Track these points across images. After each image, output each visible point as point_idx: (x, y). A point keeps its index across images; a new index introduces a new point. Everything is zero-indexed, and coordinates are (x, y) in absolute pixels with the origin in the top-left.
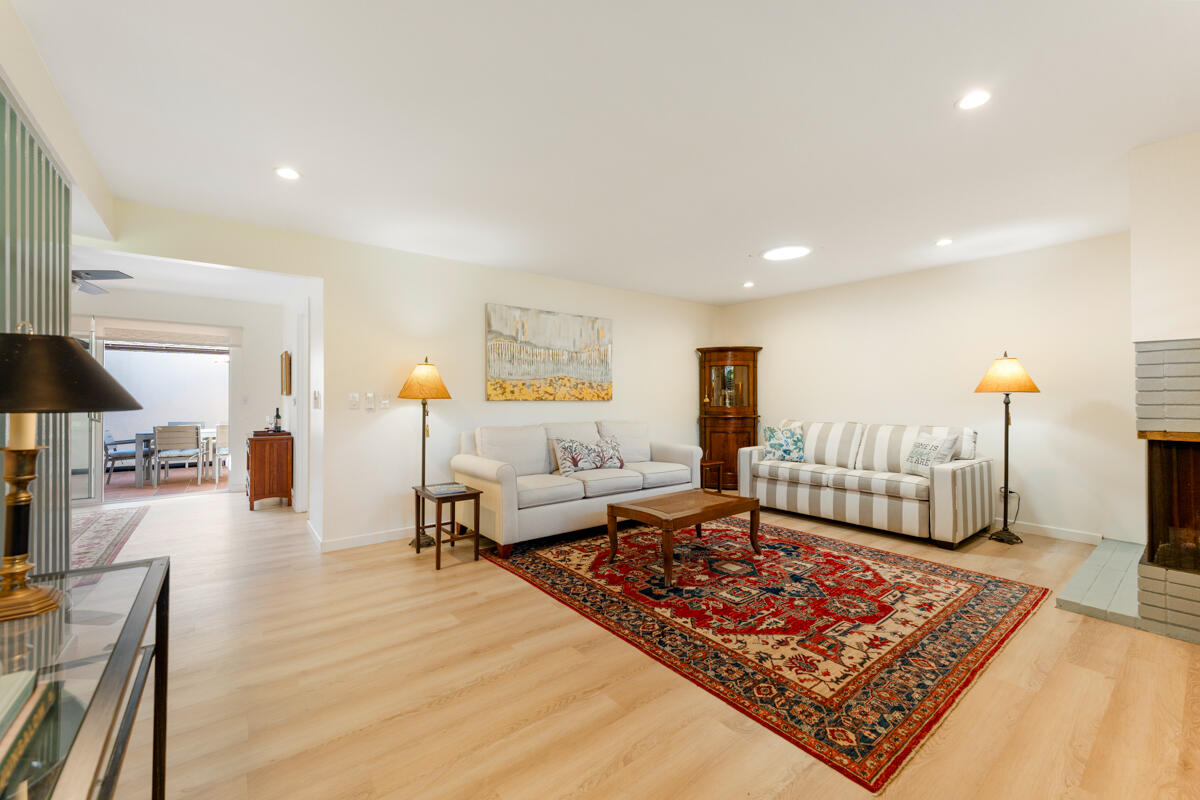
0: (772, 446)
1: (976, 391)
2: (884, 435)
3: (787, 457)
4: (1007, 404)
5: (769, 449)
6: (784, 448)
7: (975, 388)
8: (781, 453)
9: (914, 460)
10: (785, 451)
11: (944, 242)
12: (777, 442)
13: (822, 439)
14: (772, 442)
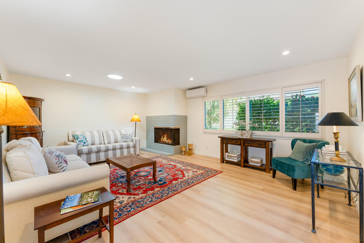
0: (79, 141)
1: (131, 121)
2: (111, 133)
3: (85, 145)
4: (136, 124)
5: (79, 143)
6: (84, 141)
7: (130, 120)
8: (82, 144)
9: (125, 138)
10: (84, 143)
11: (133, 87)
12: (81, 140)
13: (93, 137)
14: (79, 140)
